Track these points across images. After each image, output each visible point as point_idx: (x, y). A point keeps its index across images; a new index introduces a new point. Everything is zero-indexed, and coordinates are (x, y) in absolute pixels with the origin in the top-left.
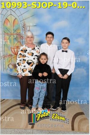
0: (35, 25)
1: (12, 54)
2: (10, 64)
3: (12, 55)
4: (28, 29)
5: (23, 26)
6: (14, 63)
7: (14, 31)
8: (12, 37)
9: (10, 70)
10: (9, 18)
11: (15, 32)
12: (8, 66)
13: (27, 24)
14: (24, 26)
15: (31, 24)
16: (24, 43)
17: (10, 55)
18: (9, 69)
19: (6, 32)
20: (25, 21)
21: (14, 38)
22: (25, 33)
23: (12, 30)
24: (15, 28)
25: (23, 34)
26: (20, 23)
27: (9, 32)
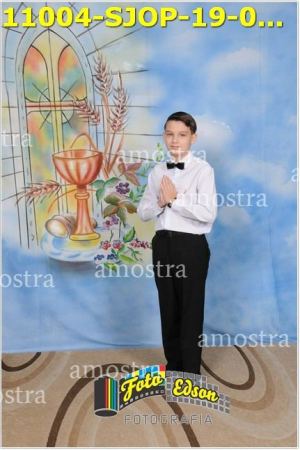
0: (140, 66)
1: (59, 180)
2: (52, 219)
3: (58, 185)
4: (116, 83)
5: (95, 73)
6: (66, 215)
7: (63, 94)
8: (57, 117)
9: (54, 241)
10: (41, 43)
11: (68, 98)
12: (47, 226)
13: (112, 66)
14: (101, 75)
15: (127, 66)
16: (101, 136)
17: (51, 186)
18: (51, 238)
19: (33, 99)
20: (104, 52)
21: (65, 120)
22: (104, 99)
23: (57, 91)
24: (66, 82)
25: (98, 102)
26: (84, 61)
27: (43, 99)
